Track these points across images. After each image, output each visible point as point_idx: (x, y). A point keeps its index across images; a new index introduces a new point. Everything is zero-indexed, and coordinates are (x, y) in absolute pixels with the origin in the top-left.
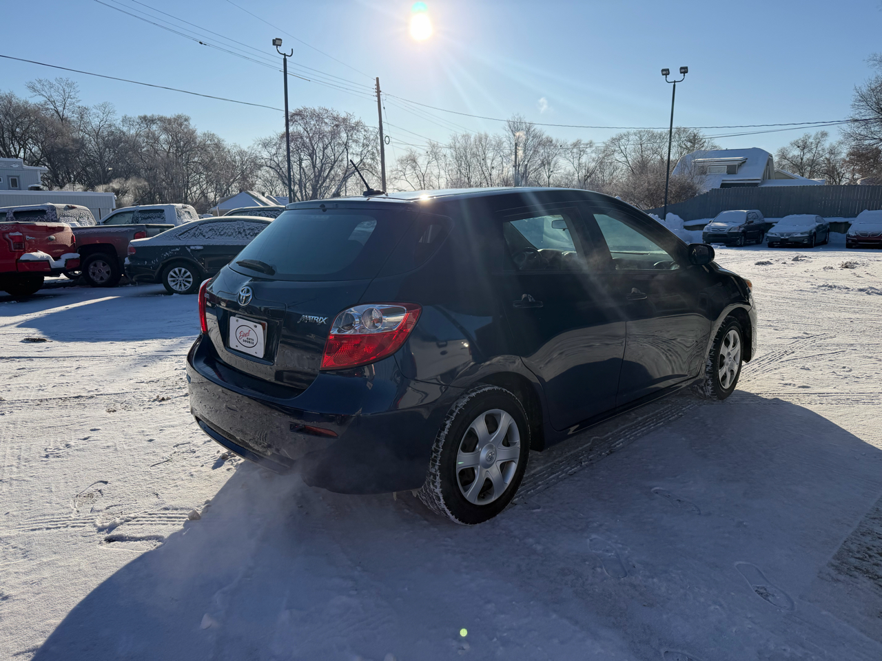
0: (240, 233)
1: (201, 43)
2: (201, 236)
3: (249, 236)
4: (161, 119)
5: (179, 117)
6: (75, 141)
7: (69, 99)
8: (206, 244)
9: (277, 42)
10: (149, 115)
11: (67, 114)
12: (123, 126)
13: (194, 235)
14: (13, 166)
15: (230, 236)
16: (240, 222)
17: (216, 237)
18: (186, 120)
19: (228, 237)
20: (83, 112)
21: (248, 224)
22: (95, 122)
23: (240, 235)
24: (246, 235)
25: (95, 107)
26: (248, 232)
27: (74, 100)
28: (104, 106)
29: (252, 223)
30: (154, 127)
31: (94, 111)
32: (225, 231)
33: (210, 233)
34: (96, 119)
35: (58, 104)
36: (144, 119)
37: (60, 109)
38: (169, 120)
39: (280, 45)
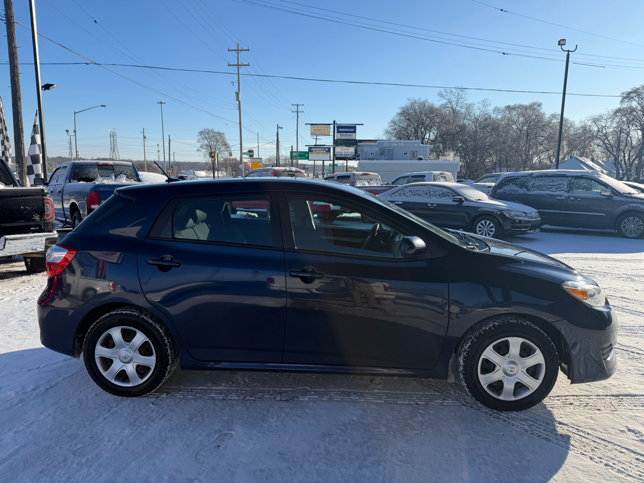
0: (426, 194)
1: (504, 54)
2: (403, 195)
3: (431, 197)
4: (520, 107)
5: (534, 104)
6: (459, 126)
7: (461, 100)
8: (404, 200)
9: (561, 43)
10: (512, 104)
11: (458, 108)
12: (494, 114)
13: (400, 195)
14: (415, 145)
15: (420, 196)
16: (428, 187)
17: (412, 196)
18: (539, 105)
19: (418, 197)
20: (469, 107)
21: (433, 187)
22: (477, 113)
23: (426, 196)
24: (430, 196)
25: (478, 103)
26: (432, 193)
27: (463, 100)
28: (484, 101)
29: (436, 187)
30: (514, 113)
31: (478, 105)
32: (418, 192)
33: (409, 193)
34: (478, 111)
35: (453, 103)
36: (508, 107)
37: (455, 106)
38: (526, 108)
39: (564, 44)
